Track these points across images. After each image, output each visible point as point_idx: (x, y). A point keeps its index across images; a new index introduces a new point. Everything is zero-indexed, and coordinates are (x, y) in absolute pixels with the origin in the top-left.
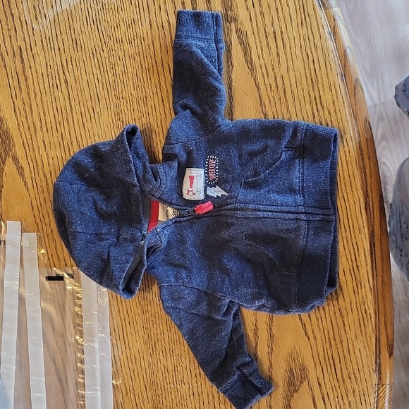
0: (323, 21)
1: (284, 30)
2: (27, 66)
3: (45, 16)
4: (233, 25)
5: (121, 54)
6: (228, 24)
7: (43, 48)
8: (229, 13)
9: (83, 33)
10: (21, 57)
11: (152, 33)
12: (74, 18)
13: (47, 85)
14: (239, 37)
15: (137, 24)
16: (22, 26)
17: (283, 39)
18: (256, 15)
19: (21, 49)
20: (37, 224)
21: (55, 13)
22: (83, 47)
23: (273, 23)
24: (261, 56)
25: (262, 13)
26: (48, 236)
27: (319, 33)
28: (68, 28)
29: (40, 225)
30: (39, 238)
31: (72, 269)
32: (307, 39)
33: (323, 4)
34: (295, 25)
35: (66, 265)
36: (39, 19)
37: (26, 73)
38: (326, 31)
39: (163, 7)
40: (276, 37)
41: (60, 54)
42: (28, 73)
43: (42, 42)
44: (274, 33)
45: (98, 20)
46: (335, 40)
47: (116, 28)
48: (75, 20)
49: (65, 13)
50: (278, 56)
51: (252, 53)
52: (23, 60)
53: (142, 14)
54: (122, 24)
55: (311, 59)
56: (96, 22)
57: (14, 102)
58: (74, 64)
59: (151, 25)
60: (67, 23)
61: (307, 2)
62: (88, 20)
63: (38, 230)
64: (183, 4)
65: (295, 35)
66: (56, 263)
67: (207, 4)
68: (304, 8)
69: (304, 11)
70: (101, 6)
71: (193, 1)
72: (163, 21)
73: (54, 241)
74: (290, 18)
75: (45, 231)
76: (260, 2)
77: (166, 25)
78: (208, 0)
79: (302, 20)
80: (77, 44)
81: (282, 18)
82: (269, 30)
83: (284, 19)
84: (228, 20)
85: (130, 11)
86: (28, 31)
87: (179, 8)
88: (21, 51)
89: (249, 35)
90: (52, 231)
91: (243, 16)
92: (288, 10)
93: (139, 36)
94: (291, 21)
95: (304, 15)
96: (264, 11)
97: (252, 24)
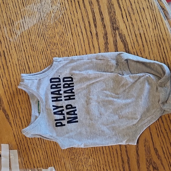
1: (145, 32)
2: (8, 61)
3: (16, 34)
4: (117, 31)
5: (57, 51)
6: (114, 31)
7: (16, 51)
8: (114, 25)
9: (36, 41)
10: (5, 56)
11: (73, 39)
12: (31, 34)
13: (19, 70)
14: (120, 38)
15: (65, 35)
16: (4, 40)
17: (145, 37)
18: (129, 26)
19: (4, 52)
20: (17, 145)
21: (21, 32)
22: (37, 48)
23: (139, 29)
24: (134, 47)
25: (132, 24)
26: (23, 151)
27: (165, 32)
28: (28, 39)
29: (19, 145)
30: (19, 153)
31: (38, 169)
32: (159, 36)
33: (166, 17)
34: (151, 30)
35: (34, 167)
36: (13, 35)
37: (8, 65)
39: (78, 25)
40: (141, 37)
41: (25, 53)
42: (9, 64)
43: (15, 48)
44: (140, 34)
45: (44, 34)
47: (54, 38)
48: (32, 35)
49: (26, 32)
50: (143, 46)
51: (129, 46)
52: (5, 58)
53: (67, 29)
54: (57, 35)
55: (162, 47)
56: (43, 35)
57: (2, 80)
58: (33, 58)
59: (72, 35)
61: (157, 16)
62: (39, 34)
63: (18, 148)
64: (89, 22)
65: (152, 34)
66: (29, 166)
67: (102, 22)
68: (156, 20)
69: (156, 21)
70: (45, 27)
71: (95, 20)
72: (79, 32)
73: (27, 154)
74: (149, 25)
75: (22, 149)
76: (131, 18)
77: (80, 34)
78: (102, 19)
79: (155, 26)
80: (33, 47)
81: (144, 26)
82: (137, 33)
83: (145, 26)
84: (114, 29)
85: (60, 28)
86: (7, 42)
87: (87, 24)
88: (4, 53)
89: (126, 37)
90: (25, 149)
91: (122, 26)
92: (147, 21)
93: (66, 41)
94: (149, 27)
95: (156, 24)
96: (134, 23)
97: (127, 30)
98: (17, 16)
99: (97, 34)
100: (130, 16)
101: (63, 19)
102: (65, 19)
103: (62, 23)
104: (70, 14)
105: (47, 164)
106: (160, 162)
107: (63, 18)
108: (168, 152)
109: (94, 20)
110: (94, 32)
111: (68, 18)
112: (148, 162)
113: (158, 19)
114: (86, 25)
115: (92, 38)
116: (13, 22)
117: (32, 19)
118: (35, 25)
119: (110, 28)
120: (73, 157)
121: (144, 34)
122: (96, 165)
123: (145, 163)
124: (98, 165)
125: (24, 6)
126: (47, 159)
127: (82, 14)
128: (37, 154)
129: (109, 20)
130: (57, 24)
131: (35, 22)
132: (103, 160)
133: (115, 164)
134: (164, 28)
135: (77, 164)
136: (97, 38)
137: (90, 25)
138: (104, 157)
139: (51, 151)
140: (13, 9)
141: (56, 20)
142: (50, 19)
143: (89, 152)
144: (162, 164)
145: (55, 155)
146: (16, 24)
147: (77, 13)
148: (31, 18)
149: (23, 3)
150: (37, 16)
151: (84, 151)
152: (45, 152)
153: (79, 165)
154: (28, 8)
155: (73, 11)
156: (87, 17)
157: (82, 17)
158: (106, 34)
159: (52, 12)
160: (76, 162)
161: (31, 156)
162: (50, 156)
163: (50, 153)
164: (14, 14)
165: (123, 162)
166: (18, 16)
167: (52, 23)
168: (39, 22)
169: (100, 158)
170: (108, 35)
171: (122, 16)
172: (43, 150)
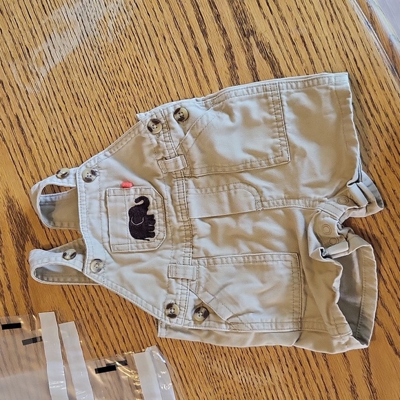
0: (357, 11)
1: (312, 31)
2: (28, 135)
3: (38, 75)
4: (252, 38)
5: (131, 99)
6: (245, 39)
7: (43, 112)
8: (245, 26)
9: (84, 85)
10: (20, 126)
11: (161, 68)
12: (70, 71)
13: (54, 152)
14: (261, 51)
15: (141, 62)
16: (14, 92)
17: (313, 43)
18: (276, 22)
19: (17, 118)
20: (74, 311)
21: (48, 70)
22: (86, 100)
23: (298, 27)
24: (291, 67)
25: (282, 18)
26: (88, 322)
27: (355, 25)
28: (65, 83)
29: (77, 311)
30: (79, 327)
31: (123, 355)
32: (342, 35)
34: (324, 23)
35: (115, 351)
36: (32, 80)
37: (29, 143)
38: (363, 22)
39: (167, 37)
40: (304, 42)
41: (63, 114)
42: (31, 142)
43: (40, 105)
44: (302, 37)
45: (97, 67)
46: (375, 30)
47: (119, 71)
48: (71, 73)
49: (59, 68)
50: (312, 62)
51: (280, 65)
52: (22, 130)
53: (145, 49)
54: (124, 65)
55: (351, 58)
56: (96, 70)
57: (21, 178)
58: (80, 121)
59: (158, 60)
60: (64, 78)
62: (86, 69)
63: (76, 317)
64: (190, 28)
65: (327, 34)
66: (104, 351)
67: (217, 22)
68: (330, 1)
69: (332, 5)
70: (98, 51)
71: (201, 21)
72: (171, 52)
73: (96, 326)
74: (317, 16)
75: (84, 317)
76: (277, 6)
77: (175, 56)
78: (217, 17)
79: (331, 16)
80: (78, 99)
81: (307, 19)
82: (295, 35)
83: (310, 18)
84: (245, 35)
85: (131, 49)
86: (22, 96)
87: (186, 33)
88: (18, 120)
89: (272, 46)
90: (91, 315)
91: (261, 26)
92: (312, 7)
93: (147, 75)
94: (319, 19)
95: (333, 9)
96: (285, 15)
97: (274, 33)
98: (34, 37)
99: (210, 51)
101: (133, 28)
102: (137, 27)
103: (133, 38)
104: (146, 15)
105: (141, 341)
107: (132, 26)
108: (392, 279)
109: (199, 21)
110: (203, 48)
111: (145, 25)
115: (201, 61)
116: (28, 52)
117: (67, 38)
118: (76, 51)
119: (235, 33)
121: (310, 35)
125: (46, 13)
126: (140, 330)
127: (172, 13)
128: (117, 324)
129: (231, 17)
130: (123, 41)
131: (75, 43)
134: (351, 17)
136: (211, 59)
137: (192, 33)
140: (24, 23)
141: (118, 34)
142: (106, 33)
144: (384, 306)
146: (35, 53)
147: (162, 11)
148: (66, 36)
149: (43, 6)
150: (78, 31)
152: (134, 316)
154: (55, 16)
155: (153, 9)
156: (184, 16)
157: (174, 18)
158: (229, 48)
159: (107, 17)
161: (106, 329)
162: (146, 324)
163: (145, 319)
164: (28, 32)
166: (36, 36)
167: (111, 41)
168: (83, 43)
170: (233, 50)
171: (259, 4)
172: (129, 314)
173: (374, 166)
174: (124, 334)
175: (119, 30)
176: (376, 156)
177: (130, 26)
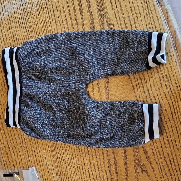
0: (161, 13)
1: (136, 20)
4: (105, 19)
6: (102, 19)
8: (102, 13)
9: (17, 30)
11: (57, 28)
14: (109, 27)
15: (48, 23)
17: (136, 26)
18: (118, 13)
23: (129, 17)
25: (122, 11)
26: (3, 150)
27: (158, 21)
28: (8, 28)
31: (18, 170)
32: (151, 25)
33: (160, 3)
34: (143, 18)
35: (14, 167)
38: (163, 19)
39: (62, 12)
40: (131, 25)
41: (5, 43)
44: (130, 23)
45: (25, 22)
46: (168, 25)
47: (36, 26)
48: (12, 23)
49: (6, 19)
53: (50, 17)
54: (39, 23)
56: (24, 23)
59: (56, 23)
60: (8, 25)
61: (149, 3)
62: (19, 22)
64: (74, 9)
65: (143, 23)
66: (9, 166)
67: (88, 8)
68: (148, 6)
69: (148, 8)
70: (27, 14)
71: (81, 7)
72: (63, 20)
73: (7, 153)
74: (140, 13)
76: (120, 5)
77: (65, 22)
78: (89, 6)
79: (147, 14)
80: (14, 37)
81: (135, 14)
82: (127, 21)
83: (136, 14)
84: (101, 17)
85: (43, 15)
89: (115, 25)
90: (5, 147)
91: (110, 14)
92: (138, 8)
93: (49, 30)
94: (140, 15)
95: (148, 11)
96: (123, 10)
97: (116, 19)
99: (83, 22)
100: (119, 2)
101: (46, 5)
102: (48, 5)
103: (45, 10)
105: (28, 164)
106: (149, 164)
107: (46, 3)
108: (158, 153)
109: (79, 6)
110: (80, 21)
111: (52, 4)
112: (136, 163)
113: (150, 6)
114: (71, 12)
115: (78, 27)
117: (12, 5)
118: (15, 12)
119: (97, 15)
120: (56, 157)
121: (135, 22)
122: (81, 167)
123: (133, 165)
124: (82, 167)
126: (28, 159)
128: (17, 153)
129: (96, 7)
131: (16, 8)
132: (88, 161)
133: (101, 165)
134: (157, 16)
135: (60, 164)
136: (82, 27)
137: (75, 12)
138: (89, 158)
139: (32, 150)
141: (38, 7)
142: (32, 5)
143: (73, 152)
144: (152, 166)
145: (37, 155)
148: (11, 4)
150: (18, 2)
151: (68, 151)
152: (26, 151)
153: (62, 166)
156: (72, 3)
157: (67, 3)
158: (93, 22)
160: (59, 162)
161: (11, 155)
162: (32, 156)
163: (31, 153)
165: (109, 163)
167: (34, 10)
168: (20, 9)
169: (85, 159)
170: (94, 24)
171: (111, 2)
172: (24, 149)
173: (157, 94)
174: (20, 159)
175: (39, 5)
176: (159, 89)
177: (44, 4)
